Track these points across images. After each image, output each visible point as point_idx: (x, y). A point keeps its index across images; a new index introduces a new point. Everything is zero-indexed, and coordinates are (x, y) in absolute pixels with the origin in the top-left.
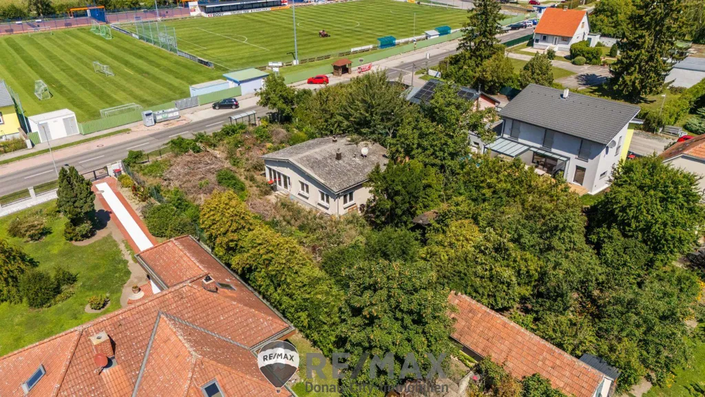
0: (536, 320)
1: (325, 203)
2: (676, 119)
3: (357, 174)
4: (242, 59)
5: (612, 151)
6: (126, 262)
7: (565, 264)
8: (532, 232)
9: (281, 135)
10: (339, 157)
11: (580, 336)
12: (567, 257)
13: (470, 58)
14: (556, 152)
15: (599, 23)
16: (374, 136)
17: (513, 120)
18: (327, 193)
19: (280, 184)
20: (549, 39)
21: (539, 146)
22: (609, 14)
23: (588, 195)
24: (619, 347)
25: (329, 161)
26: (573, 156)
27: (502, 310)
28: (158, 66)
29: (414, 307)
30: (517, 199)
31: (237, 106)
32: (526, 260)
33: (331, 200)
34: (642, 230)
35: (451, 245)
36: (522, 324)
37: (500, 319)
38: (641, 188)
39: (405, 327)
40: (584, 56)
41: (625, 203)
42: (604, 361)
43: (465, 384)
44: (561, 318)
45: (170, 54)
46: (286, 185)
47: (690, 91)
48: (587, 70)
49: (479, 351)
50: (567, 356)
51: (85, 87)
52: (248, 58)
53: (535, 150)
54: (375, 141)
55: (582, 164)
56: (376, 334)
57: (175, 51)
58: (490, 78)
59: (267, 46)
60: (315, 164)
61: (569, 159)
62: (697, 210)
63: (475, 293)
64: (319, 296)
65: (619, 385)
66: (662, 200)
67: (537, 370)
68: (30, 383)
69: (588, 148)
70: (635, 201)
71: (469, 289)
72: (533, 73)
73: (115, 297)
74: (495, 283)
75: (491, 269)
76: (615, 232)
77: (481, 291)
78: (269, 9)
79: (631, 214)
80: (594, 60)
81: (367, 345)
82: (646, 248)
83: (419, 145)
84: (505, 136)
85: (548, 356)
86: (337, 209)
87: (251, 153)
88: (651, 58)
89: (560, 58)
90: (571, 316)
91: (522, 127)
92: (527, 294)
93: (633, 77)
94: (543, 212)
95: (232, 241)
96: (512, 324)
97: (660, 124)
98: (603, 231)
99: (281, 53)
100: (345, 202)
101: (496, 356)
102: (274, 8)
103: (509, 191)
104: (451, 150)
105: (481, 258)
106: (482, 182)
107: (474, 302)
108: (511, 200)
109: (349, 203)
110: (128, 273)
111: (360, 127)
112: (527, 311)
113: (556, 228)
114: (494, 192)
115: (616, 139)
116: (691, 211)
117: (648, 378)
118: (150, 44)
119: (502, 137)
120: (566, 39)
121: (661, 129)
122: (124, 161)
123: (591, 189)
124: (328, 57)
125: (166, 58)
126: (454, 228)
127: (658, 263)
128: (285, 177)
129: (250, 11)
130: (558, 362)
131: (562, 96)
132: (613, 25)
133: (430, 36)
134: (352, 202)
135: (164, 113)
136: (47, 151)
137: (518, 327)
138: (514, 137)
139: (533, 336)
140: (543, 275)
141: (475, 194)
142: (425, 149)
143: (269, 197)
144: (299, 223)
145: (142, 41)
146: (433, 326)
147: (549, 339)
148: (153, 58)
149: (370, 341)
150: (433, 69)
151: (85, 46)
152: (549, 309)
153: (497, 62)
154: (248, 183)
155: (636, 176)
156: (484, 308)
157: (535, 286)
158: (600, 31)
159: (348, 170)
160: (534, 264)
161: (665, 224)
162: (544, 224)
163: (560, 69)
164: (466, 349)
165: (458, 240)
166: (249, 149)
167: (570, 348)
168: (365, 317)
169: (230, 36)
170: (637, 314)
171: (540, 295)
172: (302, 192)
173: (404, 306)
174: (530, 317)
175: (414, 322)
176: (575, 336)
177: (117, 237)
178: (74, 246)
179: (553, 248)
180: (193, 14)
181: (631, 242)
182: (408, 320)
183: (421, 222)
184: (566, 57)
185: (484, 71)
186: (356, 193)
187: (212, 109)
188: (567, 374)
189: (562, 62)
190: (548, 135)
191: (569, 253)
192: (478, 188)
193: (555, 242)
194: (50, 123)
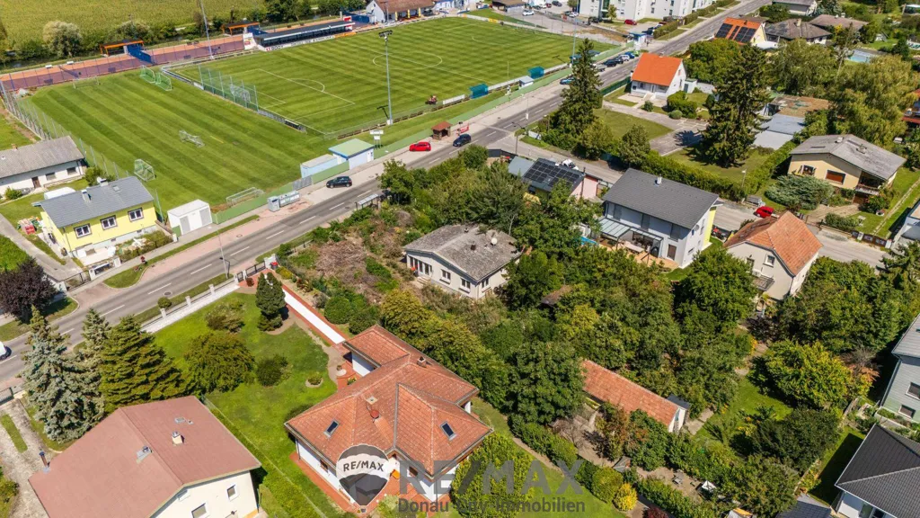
0: (638, 375)
1: (466, 288)
2: (758, 187)
3: (491, 263)
4: (329, 117)
5: (697, 233)
6: (320, 347)
7: (657, 335)
8: (634, 313)
9: (406, 218)
10: (473, 248)
11: (667, 384)
12: (658, 330)
13: (571, 123)
14: (653, 233)
15: (695, 68)
16: (500, 226)
17: (616, 205)
18: (468, 280)
19: (421, 270)
20: (647, 86)
21: (638, 226)
22: (705, 59)
23: (678, 270)
24: (690, 389)
25: (465, 251)
26: (666, 237)
27: (615, 369)
28: (245, 130)
29: (563, 371)
30: (622, 281)
31: (350, 184)
32: (630, 334)
33: (472, 285)
34: (712, 305)
35: (576, 324)
36: (629, 378)
37: (615, 375)
38: (711, 274)
39: (555, 384)
40: (680, 109)
41: (700, 285)
42: (682, 399)
43: (593, 419)
44: (655, 373)
45: (249, 112)
46: (427, 271)
47: (777, 153)
48: (683, 125)
49: (601, 398)
50: (658, 397)
51: (182, 163)
52: (336, 115)
53: (635, 230)
54: (500, 229)
55: (673, 243)
56: (540, 390)
57: (254, 108)
58: (591, 146)
59: (351, 96)
60: (456, 255)
61: (663, 238)
62: (749, 289)
63: (596, 358)
64: (494, 367)
65: (691, 414)
66: (726, 283)
67: (639, 407)
68: (330, 430)
69: (678, 231)
70: (706, 285)
71: (592, 356)
72: (631, 144)
73: (324, 374)
74: (609, 350)
75: (607, 341)
76: (694, 306)
77: (600, 356)
78: (333, 37)
79: (704, 294)
80: (690, 114)
81: (533, 396)
82: (715, 318)
83: (541, 237)
84: (609, 216)
85: (646, 398)
86: (477, 293)
87: (384, 239)
88: (738, 128)
89: (657, 109)
90: (662, 370)
91: (623, 211)
92: (632, 357)
93: (722, 144)
94: (641, 297)
95: (413, 328)
96: (623, 378)
97: (742, 195)
98: (686, 305)
99: (369, 107)
100: (483, 286)
101: (613, 400)
102: (338, 35)
103: (615, 275)
104: (567, 240)
105: (599, 334)
106: (594, 267)
107: (596, 365)
108: (617, 282)
109: (486, 287)
110: (326, 355)
111: (487, 219)
112: (632, 368)
113: (650, 309)
114: (604, 276)
115: (700, 223)
116: (746, 289)
117: (712, 409)
118: (220, 97)
119: (606, 218)
120: (664, 88)
121: (744, 199)
122: (278, 254)
123: (681, 264)
125: (247, 118)
126: (578, 312)
127: (724, 329)
128: (427, 266)
129: (312, 41)
130: (652, 401)
131: (656, 182)
132: (709, 70)
133: (524, 84)
134: (488, 286)
135: (287, 197)
136: (193, 243)
137: (626, 380)
138: (617, 218)
139: (636, 385)
140: (642, 343)
141: (588, 276)
142: (546, 241)
143: (413, 282)
144: (447, 306)
145: (208, 92)
146: (574, 382)
147: (647, 387)
148: (234, 119)
149: (535, 393)
150: (533, 131)
151: (148, 102)
152: (647, 367)
153: (597, 131)
154: (391, 270)
155: (708, 264)
156: (603, 369)
157: (637, 351)
158: (697, 78)
159: (483, 259)
160: (636, 337)
161: (727, 301)
162: (643, 306)
163: (657, 125)
164: (593, 397)
165: (582, 320)
166: (381, 235)
167: (661, 392)
168: (531, 379)
169: (303, 81)
170: (703, 367)
171: (641, 357)
172: (443, 278)
173: (556, 371)
174: (634, 373)
175: (562, 380)
176: (664, 384)
177: (302, 325)
178: (270, 335)
179: (649, 324)
180: (247, 47)
181: (705, 313)
182: (558, 379)
183: (547, 302)
184: (663, 108)
185: (585, 139)
186: (491, 279)
187: (326, 188)
188: (658, 407)
189: (659, 115)
190: (645, 219)
191: (660, 327)
192: (591, 272)
193: (650, 319)
194: (190, 215)
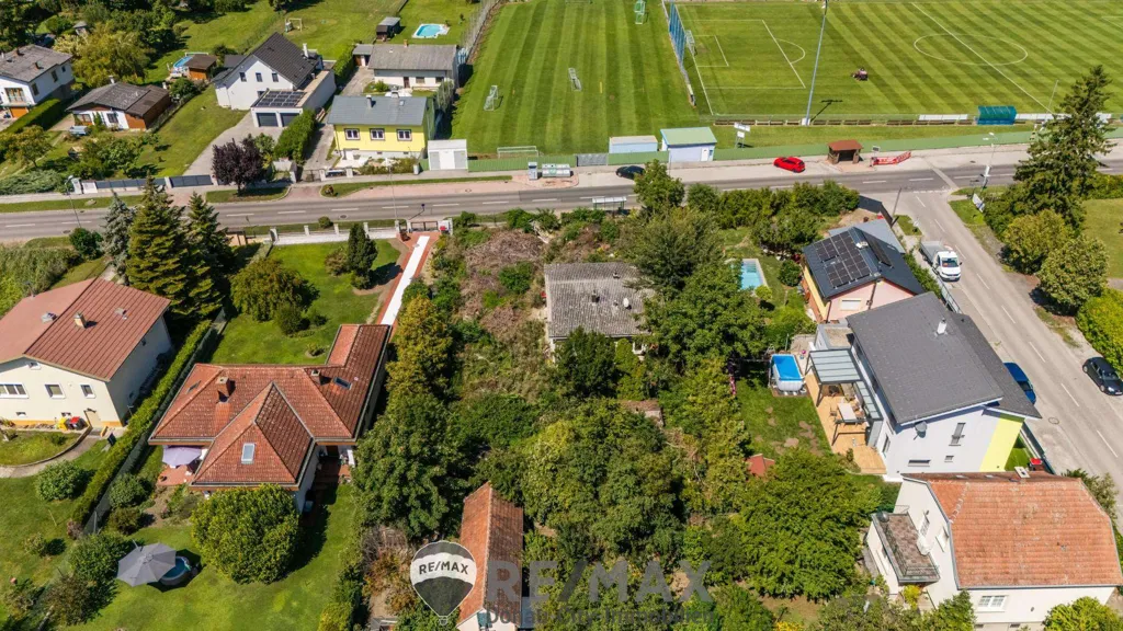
4: (749, 96)
10: (596, 299)
14: (877, 403)
21: (870, 382)
25: (584, 298)
26: (886, 418)
28: (640, 86)
52: (758, 96)
53: (862, 386)
55: (889, 433)
60: (567, 297)
61: (882, 418)
119: (850, 350)
122: (454, 221)
124: (868, 122)
135: (553, 168)
138: (858, 357)
169: (786, 46)
177: (382, 297)
178: (351, 292)
187: (614, 174)
194: (442, 153)
